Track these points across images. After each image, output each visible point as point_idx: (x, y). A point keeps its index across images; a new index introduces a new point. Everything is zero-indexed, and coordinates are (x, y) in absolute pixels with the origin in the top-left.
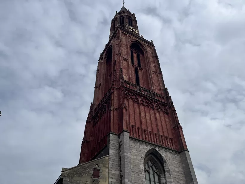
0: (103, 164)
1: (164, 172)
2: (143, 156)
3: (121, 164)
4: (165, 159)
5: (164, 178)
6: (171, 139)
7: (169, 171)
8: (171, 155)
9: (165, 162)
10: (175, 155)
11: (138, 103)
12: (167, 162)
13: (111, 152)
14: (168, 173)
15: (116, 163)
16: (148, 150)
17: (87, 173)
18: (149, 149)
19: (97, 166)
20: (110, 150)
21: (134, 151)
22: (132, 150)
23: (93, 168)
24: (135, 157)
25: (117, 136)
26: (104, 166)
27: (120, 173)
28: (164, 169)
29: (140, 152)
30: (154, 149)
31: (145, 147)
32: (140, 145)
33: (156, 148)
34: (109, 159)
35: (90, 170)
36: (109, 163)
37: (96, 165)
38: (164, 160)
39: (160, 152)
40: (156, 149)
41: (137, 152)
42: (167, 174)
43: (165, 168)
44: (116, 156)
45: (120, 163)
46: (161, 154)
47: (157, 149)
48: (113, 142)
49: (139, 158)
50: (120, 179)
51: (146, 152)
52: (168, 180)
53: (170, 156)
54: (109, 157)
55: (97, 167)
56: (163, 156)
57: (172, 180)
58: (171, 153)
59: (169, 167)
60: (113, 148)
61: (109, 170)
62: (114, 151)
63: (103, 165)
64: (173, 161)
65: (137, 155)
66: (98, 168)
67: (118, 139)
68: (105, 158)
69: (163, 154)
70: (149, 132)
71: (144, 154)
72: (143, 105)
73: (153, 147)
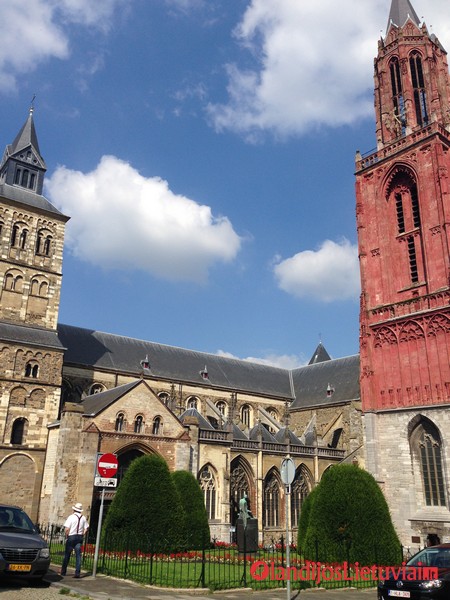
5: (441, 452)
7: (443, 442)
12: (441, 429)
18: (411, 418)
19: (355, 458)
21: (392, 428)
22: (389, 429)
23: (352, 461)
24: (392, 436)
29: (398, 428)
30: (419, 416)
31: (405, 417)
32: (399, 418)
33: (422, 411)
36: (365, 452)
37: (353, 457)
39: (429, 417)
41: (394, 428)
43: (440, 437)
46: (432, 419)
47: (424, 414)
49: (397, 436)
51: (407, 423)
52: (444, 454)
53: (446, 416)
56: (434, 421)
59: (443, 437)
61: (365, 460)
63: (360, 456)
65: (394, 433)
66: (356, 460)
69: (434, 417)
70: (414, 388)
71: (406, 427)
72: (405, 340)
73: (418, 413)
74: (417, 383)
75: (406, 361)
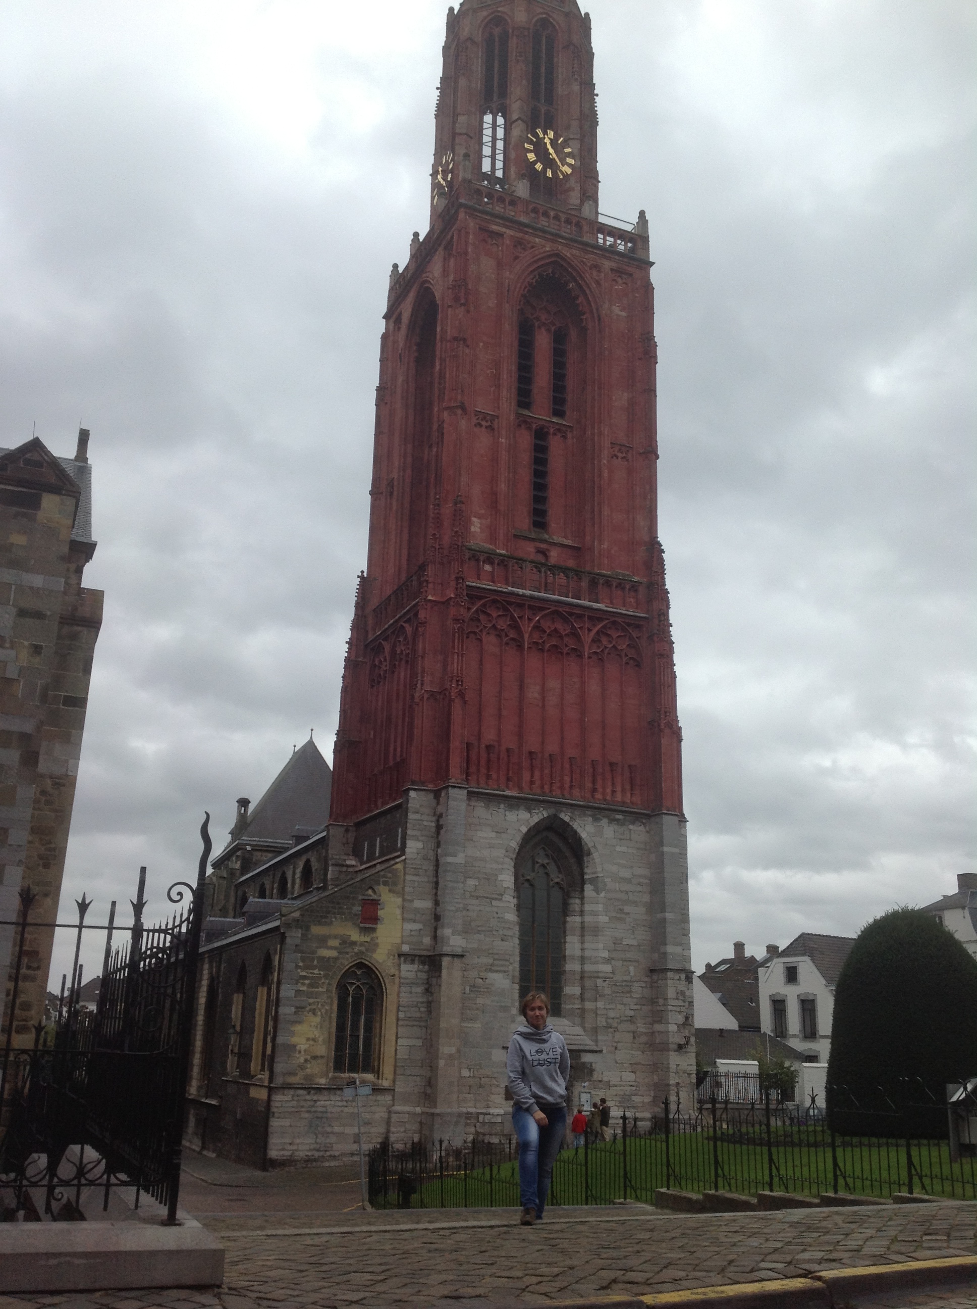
0: (388, 885)
1: (583, 882)
2: (514, 845)
3: (437, 883)
4: (590, 845)
5: (578, 901)
6: (630, 766)
7: (594, 881)
8: (616, 827)
9: (589, 854)
10: (631, 827)
11: (520, 647)
12: (595, 855)
13: (413, 847)
14: (591, 887)
15: (426, 879)
16: (532, 824)
17: (344, 914)
18: (536, 819)
19: (370, 892)
20: (409, 843)
21: (487, 834)
22: (479, 834)
23: (360, 897)
24: (486, 853)
25: (431, 796)
26: (390, 891)
27: (436, 909)
28: (582, 874)
29: (503, 835)
30: (555, 817)
31: (524, 815)
32: (507, 813)
33: (561, 811)
34: (405, 868)
35: (354, 905)
36: (404, 880)
37: (367, 890)
38: (586, 848)
39: (575, 826)
40: (562, 816)
41: (493, 835)
42: (588, 888)
43: (586, 870)
44: (425, 858)
45: (435, 880)
46: (579, 830)
47: (565, 816)
48: (417, 816)
49: (500, 853)
50: (433, 921)
51: (524, 829)
52: (587, 907)
53: (609, 831)
54: (405, 864)
55: (370, 896)
56: (584, 835)
57: (600, 907)
58: (618, 820)
59: (599, 869)
60: (417, 833)
61: (404, 900)
62: (420, 845)
63: (387, 888)
64: (618, 849)
65: (491, 846)
66: (375, 897)
67: (435, 801)
68: (394, 867)
69: (586, 828)
70: (546, 755)
71: (519, 838)
72: (538, 647)
73: (552, 811)
74: (552, 747)
75: (533, 693)
